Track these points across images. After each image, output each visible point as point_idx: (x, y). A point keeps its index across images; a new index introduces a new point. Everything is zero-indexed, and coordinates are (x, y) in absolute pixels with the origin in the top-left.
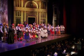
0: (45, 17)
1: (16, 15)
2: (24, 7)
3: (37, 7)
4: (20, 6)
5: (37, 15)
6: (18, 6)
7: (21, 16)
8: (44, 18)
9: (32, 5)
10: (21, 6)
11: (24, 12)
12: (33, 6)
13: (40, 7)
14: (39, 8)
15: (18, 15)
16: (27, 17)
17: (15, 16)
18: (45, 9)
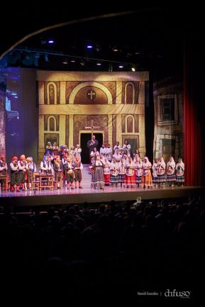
0: (137, 131)
1: (46, 129)
2: (67, 102)
3: (110, 100)
4: (56, 102)
5: (110, 125)
6: (52, 102)
7: (58, 130)
8: (133, 133)
9: (92, 94)
10: (58, 103)
11: (67, 117)
12: (94, 96)
13: (119, 99)
14: (114, 102)
15: (52, 129)
16: (76, 132)
17: (42, 132)
18: (137, 102)
